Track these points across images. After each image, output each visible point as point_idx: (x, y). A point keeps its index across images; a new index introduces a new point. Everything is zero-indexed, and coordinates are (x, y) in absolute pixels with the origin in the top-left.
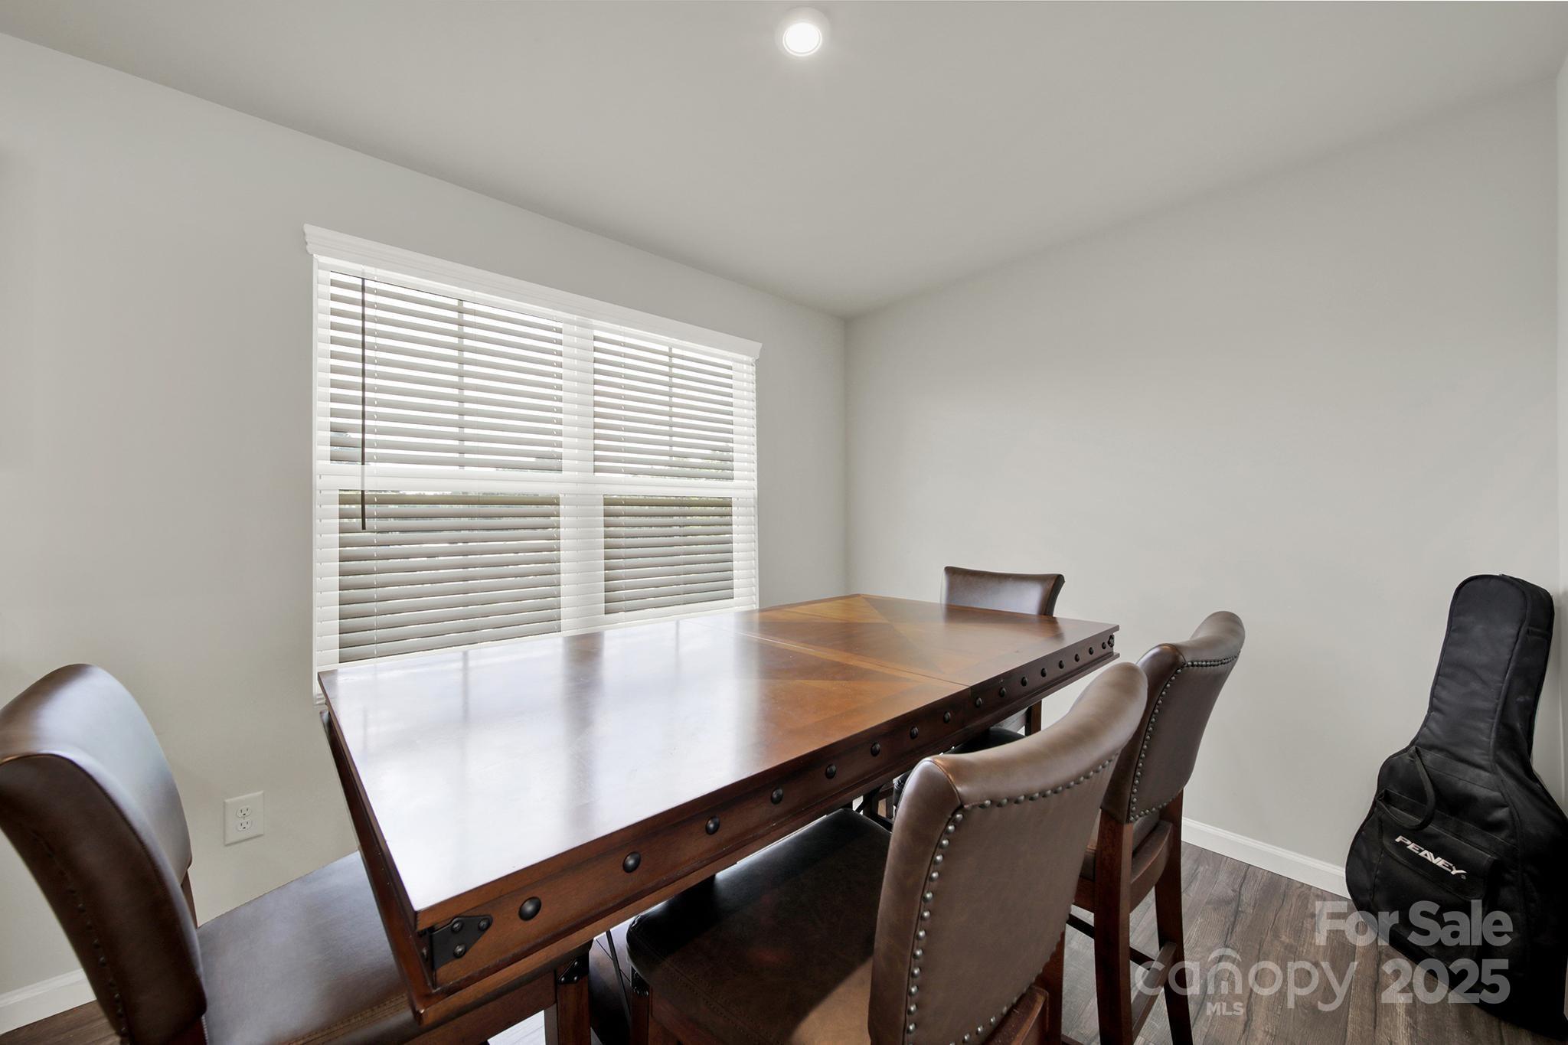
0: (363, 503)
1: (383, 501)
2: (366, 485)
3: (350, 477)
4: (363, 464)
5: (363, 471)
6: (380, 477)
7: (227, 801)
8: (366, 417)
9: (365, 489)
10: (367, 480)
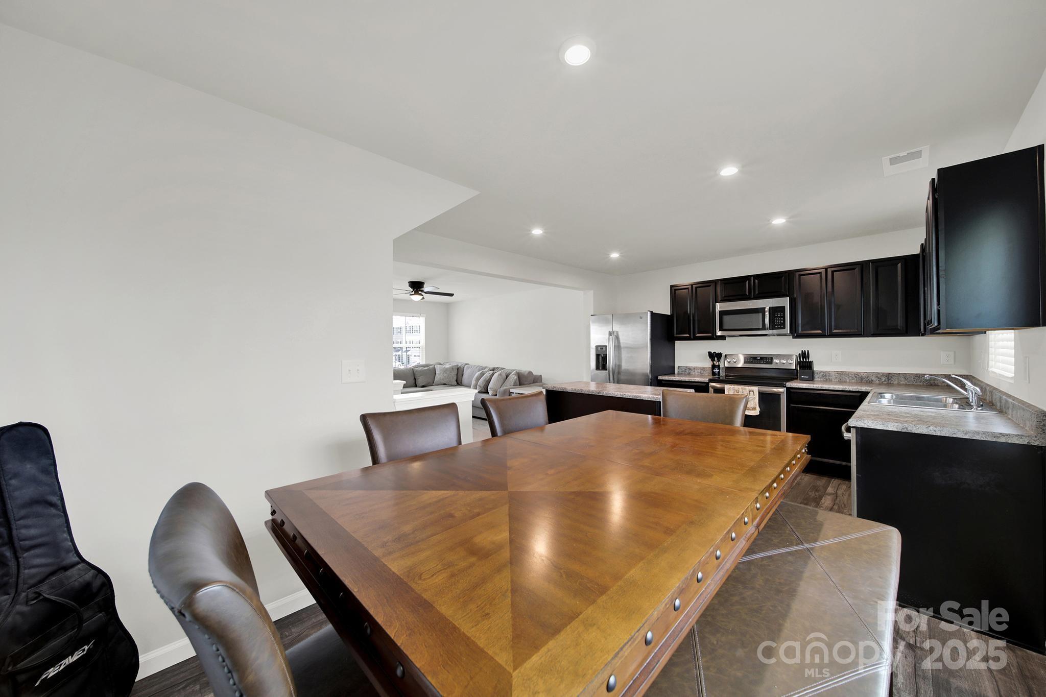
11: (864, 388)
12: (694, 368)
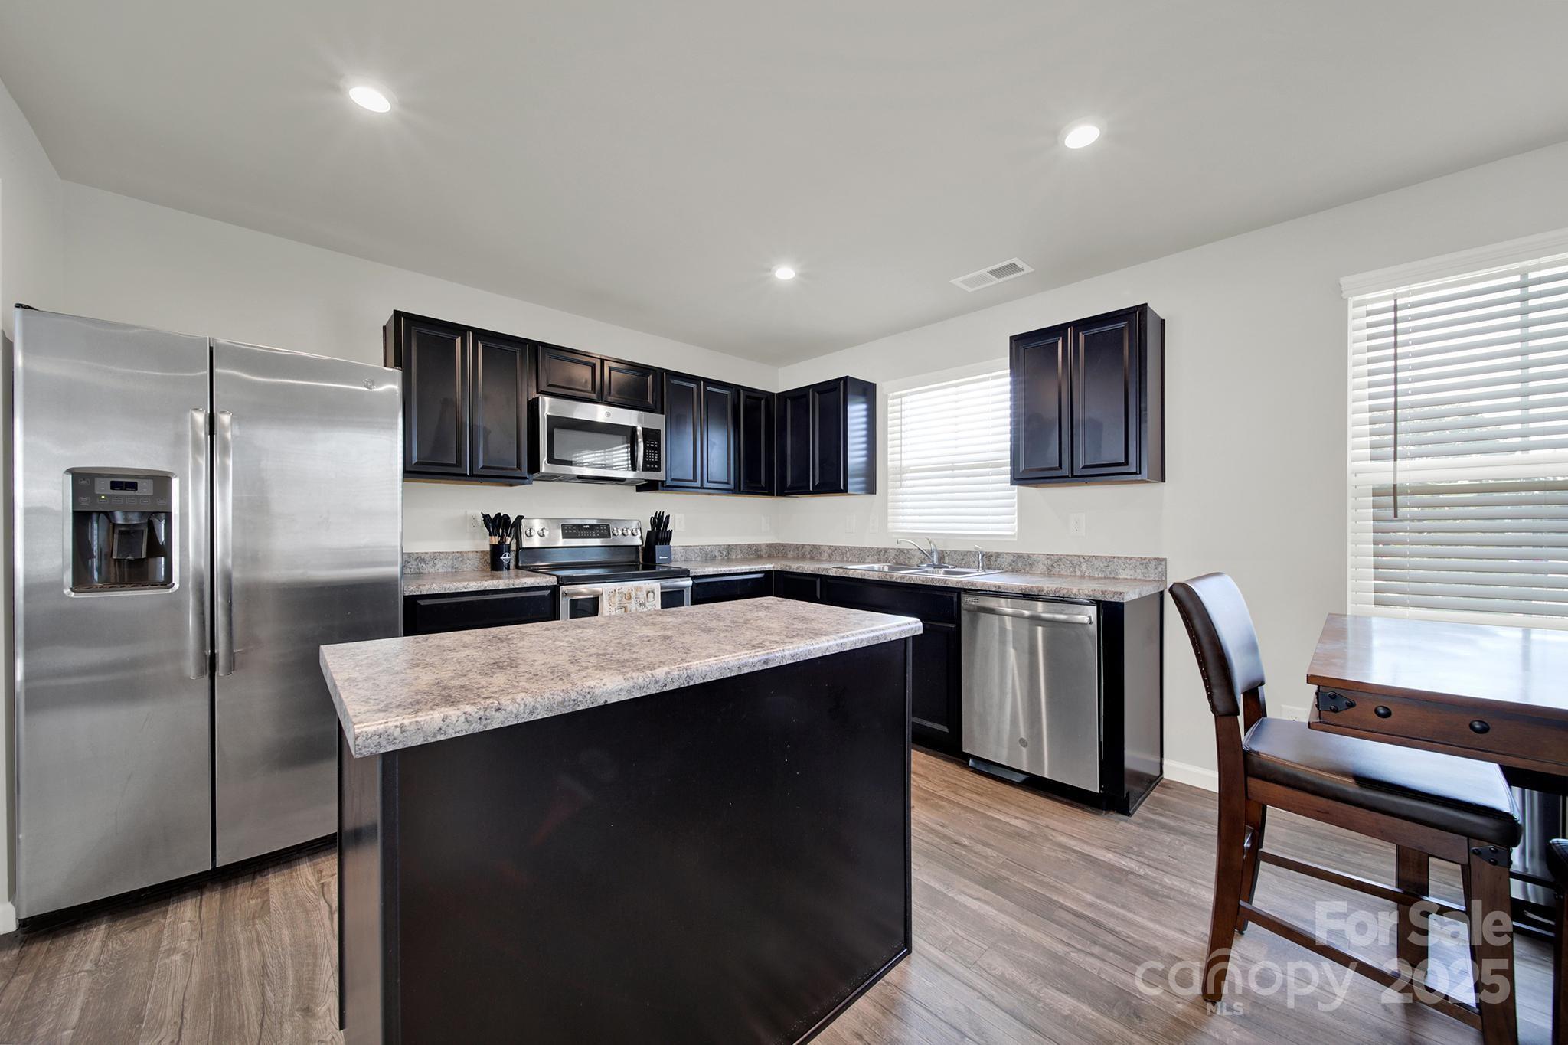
0: (1395, 494)
1: (1415, 491)
2: (1398, 480)
3: (1383, 473)
4: (1395, 460)
5: (1395, 467)
6: (1411, 471)
7: (1283, 706)
8: (1398, 407)
9: (1398, 482)
10: (1399, 474)
11: (772, 566)
12: (435, 556)
